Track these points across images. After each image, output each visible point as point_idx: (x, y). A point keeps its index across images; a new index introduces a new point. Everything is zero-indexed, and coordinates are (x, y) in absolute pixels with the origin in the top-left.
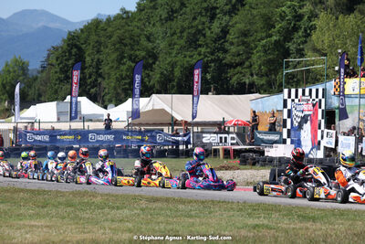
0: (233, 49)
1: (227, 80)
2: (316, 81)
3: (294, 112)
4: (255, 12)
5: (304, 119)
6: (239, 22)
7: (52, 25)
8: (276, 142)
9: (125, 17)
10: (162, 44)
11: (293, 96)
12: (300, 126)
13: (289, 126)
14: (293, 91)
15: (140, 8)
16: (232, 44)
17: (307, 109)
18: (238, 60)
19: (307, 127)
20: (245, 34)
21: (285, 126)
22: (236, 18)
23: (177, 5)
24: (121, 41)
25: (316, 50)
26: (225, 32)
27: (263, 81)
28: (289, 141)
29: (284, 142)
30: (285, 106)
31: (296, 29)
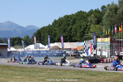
0: (73, 33)
1: (72, 39)
2: (91, 39)
3: (87, 46)
4: (78, 24)
5: (89, 48)
6: (74, 27)
7: (35, 28)
8: (83, 53)
9: (49, 26)
10: (58, 32)
11: (86, 42)
12: (88, 49)
13: (86, 49)
14: (86, 41)
15: (53, 24)
16: (73, 31)
17: (90, 45)
18: (74, 35)
19: (90, 49)
20: (76, 29)
21: (85, 49)
22: (74, 26)
23: (61, 23)
24: (49, 31)
25: (91, 33)
26: (71, 29)
27: (80, 39)
28: (86, 52)
29: (85, 53)
30: (85, 45)
31: (86, 28)
